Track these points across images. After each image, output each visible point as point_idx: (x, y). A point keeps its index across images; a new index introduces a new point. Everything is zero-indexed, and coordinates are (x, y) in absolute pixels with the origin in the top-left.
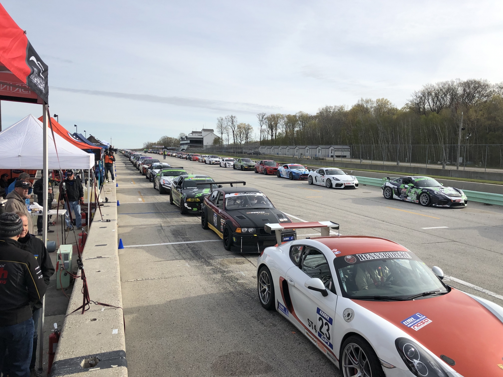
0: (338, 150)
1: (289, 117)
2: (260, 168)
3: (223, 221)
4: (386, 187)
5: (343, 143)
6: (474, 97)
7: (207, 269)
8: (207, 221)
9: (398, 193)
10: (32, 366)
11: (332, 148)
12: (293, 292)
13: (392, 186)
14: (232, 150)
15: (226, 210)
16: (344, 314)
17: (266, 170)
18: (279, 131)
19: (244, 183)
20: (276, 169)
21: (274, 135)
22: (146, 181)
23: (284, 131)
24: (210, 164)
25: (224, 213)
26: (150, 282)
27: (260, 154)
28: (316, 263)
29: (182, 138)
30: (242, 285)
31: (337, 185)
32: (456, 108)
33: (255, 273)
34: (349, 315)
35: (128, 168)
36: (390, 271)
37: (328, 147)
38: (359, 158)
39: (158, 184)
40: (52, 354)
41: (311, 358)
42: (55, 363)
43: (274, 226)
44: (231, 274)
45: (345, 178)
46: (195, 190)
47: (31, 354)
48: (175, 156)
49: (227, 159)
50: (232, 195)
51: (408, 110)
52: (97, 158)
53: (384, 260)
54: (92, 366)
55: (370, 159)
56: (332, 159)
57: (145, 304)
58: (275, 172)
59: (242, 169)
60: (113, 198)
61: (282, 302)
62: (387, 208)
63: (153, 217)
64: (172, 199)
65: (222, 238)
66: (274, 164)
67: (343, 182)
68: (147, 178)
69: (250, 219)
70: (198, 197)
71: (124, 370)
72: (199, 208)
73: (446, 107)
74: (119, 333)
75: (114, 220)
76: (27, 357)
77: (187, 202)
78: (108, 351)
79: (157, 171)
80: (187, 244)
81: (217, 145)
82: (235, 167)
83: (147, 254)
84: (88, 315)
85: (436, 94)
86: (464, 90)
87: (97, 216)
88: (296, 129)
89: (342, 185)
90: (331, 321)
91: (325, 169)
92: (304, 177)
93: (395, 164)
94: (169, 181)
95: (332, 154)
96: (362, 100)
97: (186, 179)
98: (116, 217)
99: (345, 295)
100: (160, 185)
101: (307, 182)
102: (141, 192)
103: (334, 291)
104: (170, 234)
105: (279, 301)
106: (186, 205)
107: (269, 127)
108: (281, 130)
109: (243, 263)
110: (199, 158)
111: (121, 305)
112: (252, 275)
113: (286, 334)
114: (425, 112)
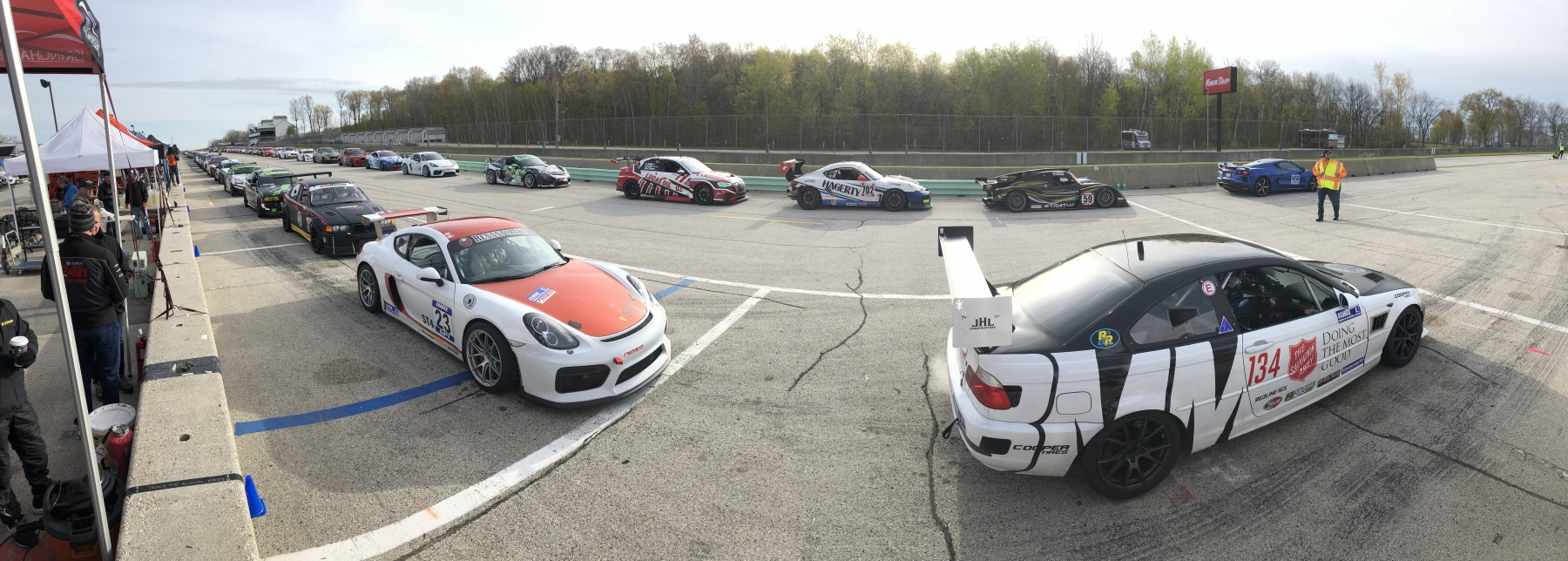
0: (431, 133)
1: (373, 94)
2: (345, 159)
3: (309, 220)
4: (489, 170)
5: (436, 124)
6: (566, 66)
7: (296, 274)
8: (290, 222)
9: (502, 177)
10: (122, 371)
11: (424, 131)
12: (402, 288)
13: (494, 168)
14: (310, 141)
15: (311, 206)
16: (464, 301)
17: (351, 160)
18: (363, 112)
19: (330, 174)
20: (363, 159)
21: (357, 118)
22: (216, 184)
23: (369, 113)
24: (285, 158)
25: (310, 210)
26: (232, 290)
27: (342, 143)
28: (426, 255)
29: (250, 130)
30: (339, 289)
31: (436, 172)
32: (550, 78)
33: (354, 274)
34: (470, 302)
35: (193, 171)
36: (506, 253)
37: (420, 129)
38: (456, 142)
39: (228, 185)
40: (141, 361)
41: (429, 356)
42: (146, 367)
43: (373, 217)
44: (324, 279)
45: (444, 163)
46: (272, 187)
47: (119, 359)
48: (244, 153)
49: (305, 150)
50: (318, 187)
51: (503, 81)
52: (161, 156)
53: (501, 239)
54: (185, 371)
55: (468, 143)
56: (426, 144)
57: (230, 313)
58: (363, 163)
59: (324, 161)
60: (182, 202)
61: (390, 301)
62: (492, 194)
63: (226, 222)
64: (246, 201)
65: (309, 240)
66: (361, 154)
67: (442, 169)
68: (216, 180)
69: (344, 217)
70: (277, 195)
71: (219, 376)
72: (279, 208)
73: (541, 78)
74: (209, 339)
75: (187, 225)
76: (116, 361)
77: (264, 202)
78: (200, 356)
79: (226, 170)
80: (269, 249)
81: (292, 136)
82: (315, 160)
83: (225, 261)
84: (173, 321)
85: (530, 61)
86: (557, 58)
87: (168, 221)
88: (382, 109)
89: (440, 172)
90: (450, 312)
91: (420, 154)
92: (396, 166)
93: (494, 146)
94: (241, 180)
95: (426, 139)
96: (454, 69)
97: (261, 175)
98: (188, 222)
99: (463, 281)
100: (232, 185)
101: (401, 172)
102: (211, 196)
103: (450, 278)
104: (248, 239)
105: (387, 301)
106: (263, 205)
107: (351, 108)
108: (364, 111)
109: (337, 266)
110: (272, 151)
111: (206, 310)
112: (349, 278)
113: (397, 335)
114: (520, 83)
